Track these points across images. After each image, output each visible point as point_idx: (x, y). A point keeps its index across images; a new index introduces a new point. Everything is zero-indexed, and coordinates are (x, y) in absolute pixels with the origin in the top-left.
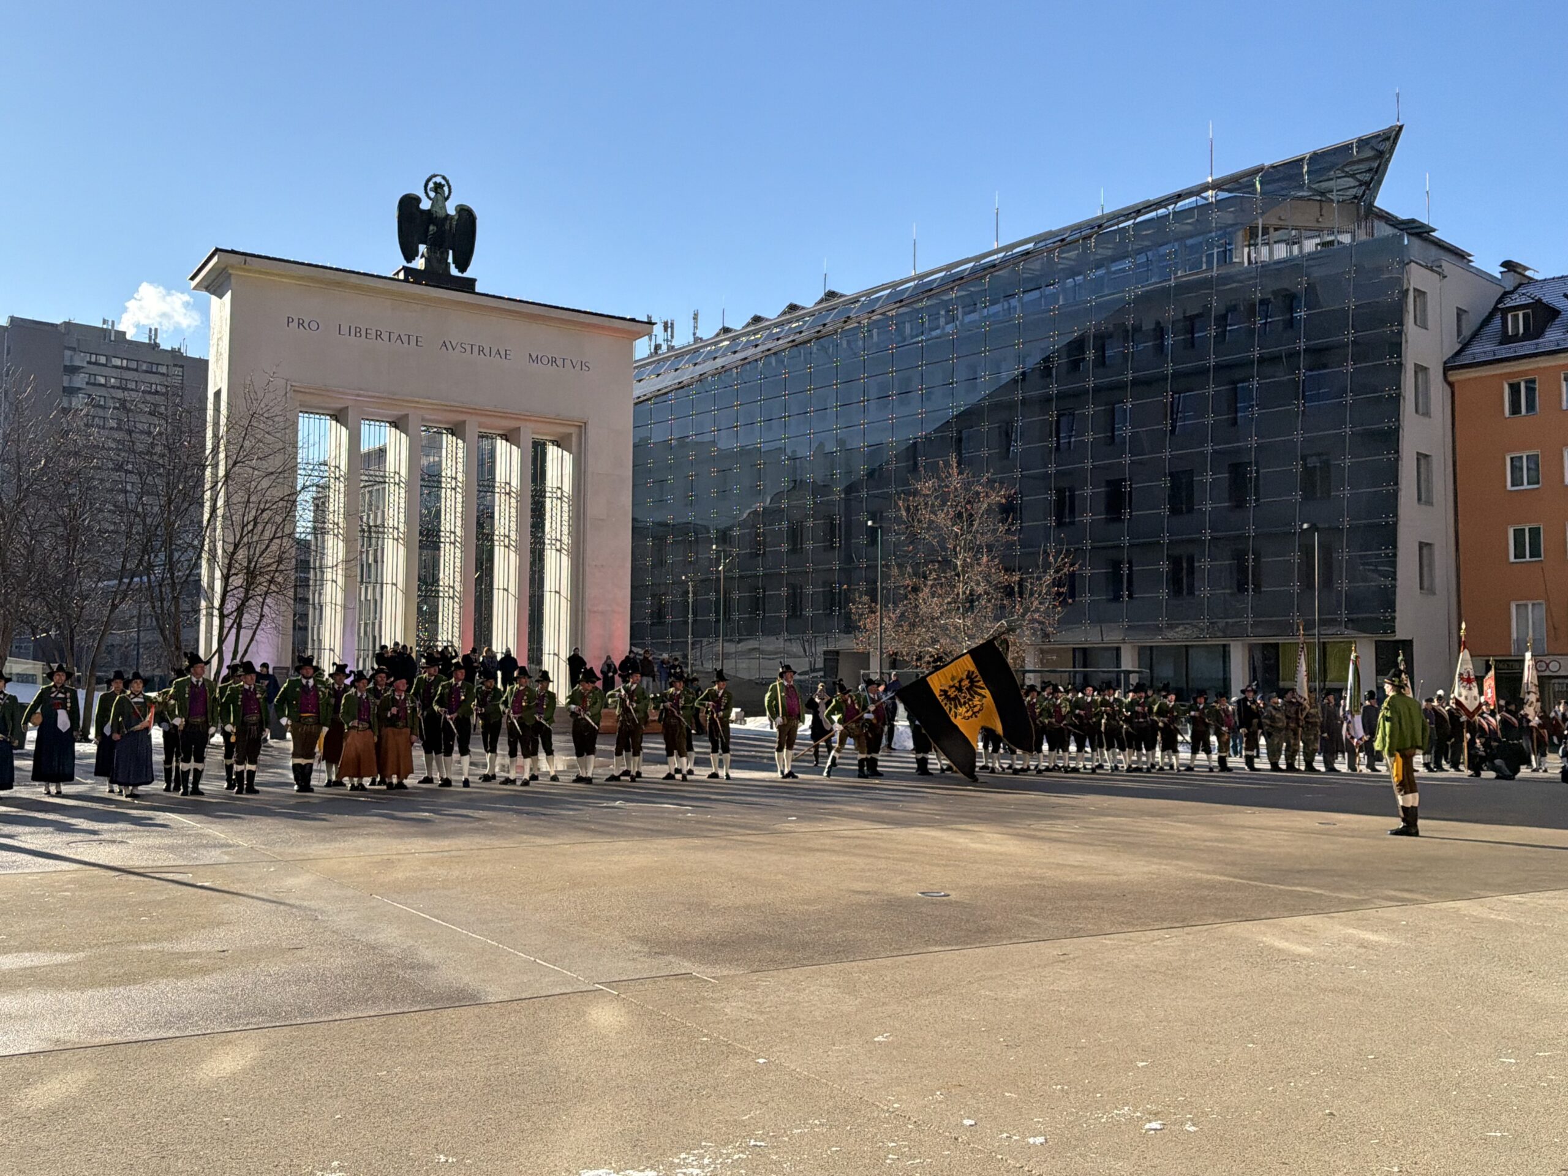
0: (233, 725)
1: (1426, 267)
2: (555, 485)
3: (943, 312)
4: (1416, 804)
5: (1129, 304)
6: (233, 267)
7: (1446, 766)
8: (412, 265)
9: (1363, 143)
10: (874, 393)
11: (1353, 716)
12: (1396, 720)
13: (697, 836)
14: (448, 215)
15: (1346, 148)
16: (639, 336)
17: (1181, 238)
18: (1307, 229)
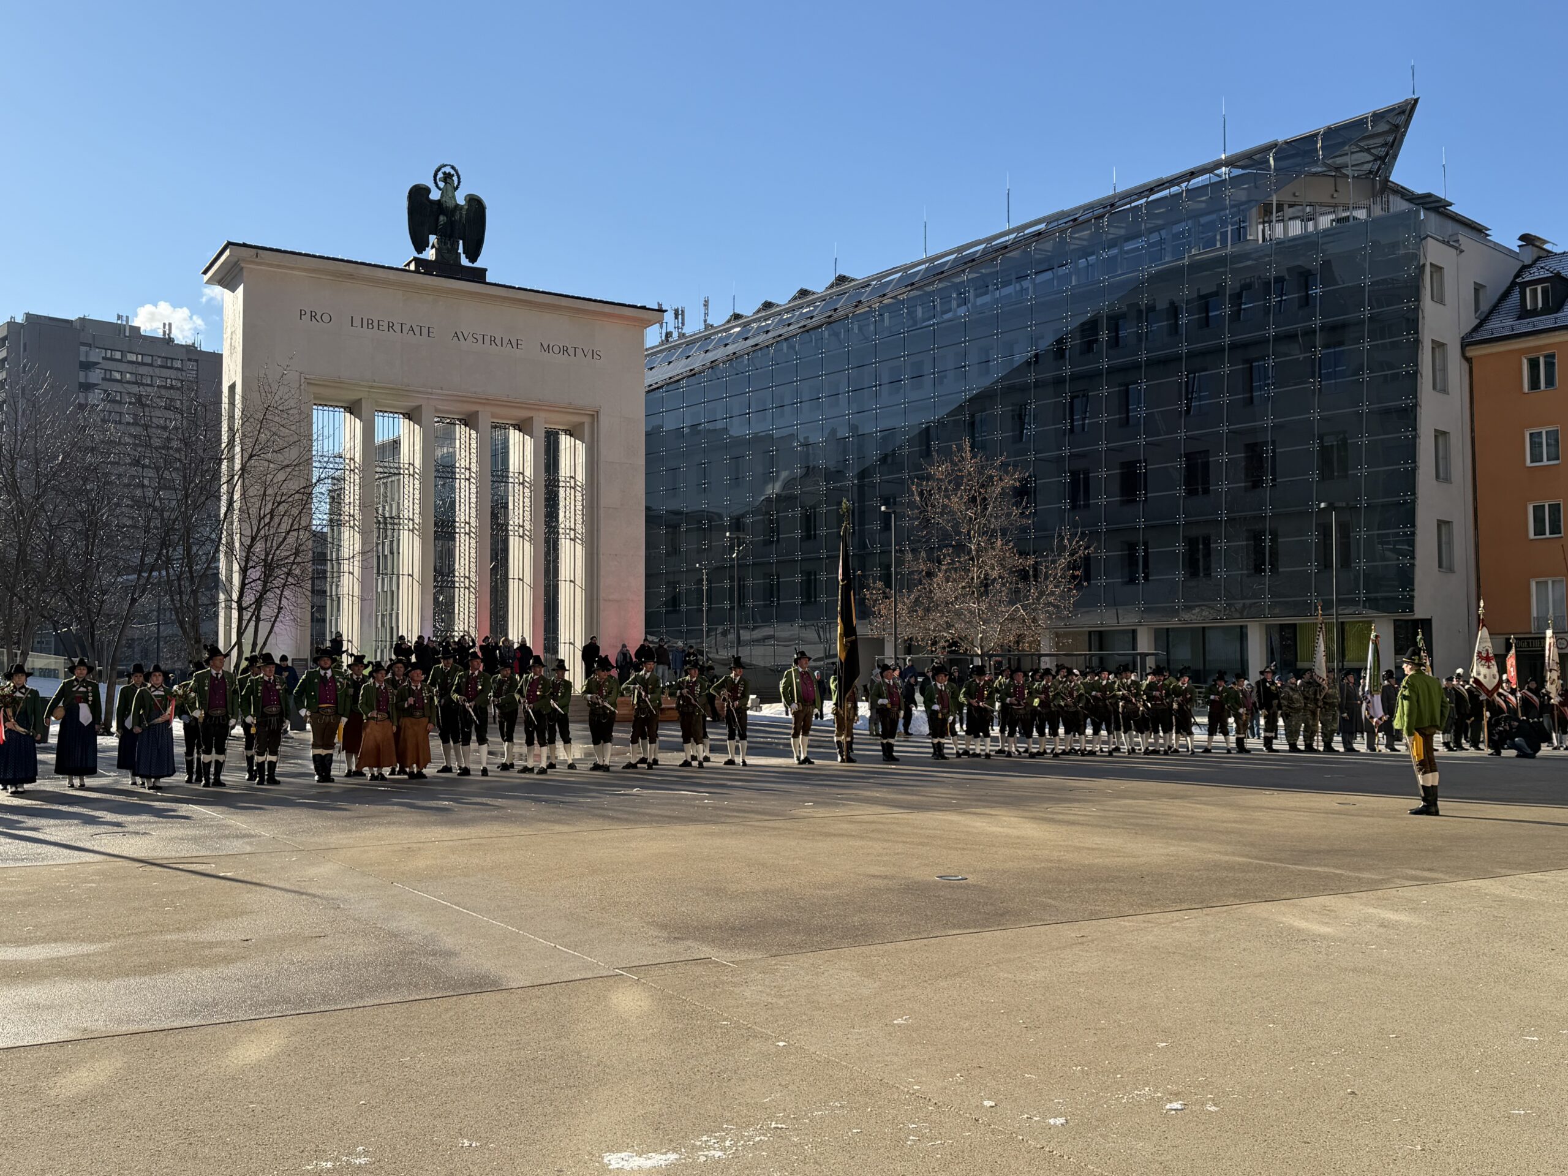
0: (253, 716)
1: (1443, 242)
2: (568, 475)
3: (954, 295)
4: (1436, 784)
5: (1143, 283)
6: (243, 260)
7: (1466, 745)
8: (423, 256)
9: (1377, 117)
10: (885, 379)
11: (1372, 696)
12: (1414, 698)
13: (715, 823)
14: (457, 205)
15: (1359, 123)
16: (650, 323)
17: (1195, 216)
18: (1321, 205)
